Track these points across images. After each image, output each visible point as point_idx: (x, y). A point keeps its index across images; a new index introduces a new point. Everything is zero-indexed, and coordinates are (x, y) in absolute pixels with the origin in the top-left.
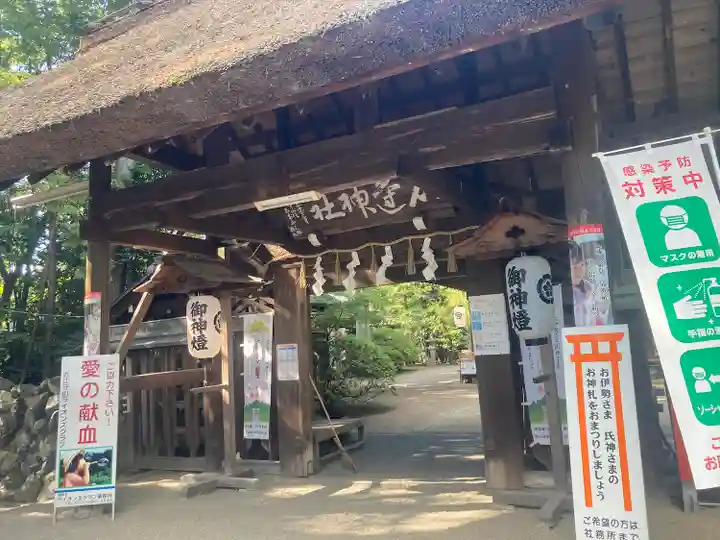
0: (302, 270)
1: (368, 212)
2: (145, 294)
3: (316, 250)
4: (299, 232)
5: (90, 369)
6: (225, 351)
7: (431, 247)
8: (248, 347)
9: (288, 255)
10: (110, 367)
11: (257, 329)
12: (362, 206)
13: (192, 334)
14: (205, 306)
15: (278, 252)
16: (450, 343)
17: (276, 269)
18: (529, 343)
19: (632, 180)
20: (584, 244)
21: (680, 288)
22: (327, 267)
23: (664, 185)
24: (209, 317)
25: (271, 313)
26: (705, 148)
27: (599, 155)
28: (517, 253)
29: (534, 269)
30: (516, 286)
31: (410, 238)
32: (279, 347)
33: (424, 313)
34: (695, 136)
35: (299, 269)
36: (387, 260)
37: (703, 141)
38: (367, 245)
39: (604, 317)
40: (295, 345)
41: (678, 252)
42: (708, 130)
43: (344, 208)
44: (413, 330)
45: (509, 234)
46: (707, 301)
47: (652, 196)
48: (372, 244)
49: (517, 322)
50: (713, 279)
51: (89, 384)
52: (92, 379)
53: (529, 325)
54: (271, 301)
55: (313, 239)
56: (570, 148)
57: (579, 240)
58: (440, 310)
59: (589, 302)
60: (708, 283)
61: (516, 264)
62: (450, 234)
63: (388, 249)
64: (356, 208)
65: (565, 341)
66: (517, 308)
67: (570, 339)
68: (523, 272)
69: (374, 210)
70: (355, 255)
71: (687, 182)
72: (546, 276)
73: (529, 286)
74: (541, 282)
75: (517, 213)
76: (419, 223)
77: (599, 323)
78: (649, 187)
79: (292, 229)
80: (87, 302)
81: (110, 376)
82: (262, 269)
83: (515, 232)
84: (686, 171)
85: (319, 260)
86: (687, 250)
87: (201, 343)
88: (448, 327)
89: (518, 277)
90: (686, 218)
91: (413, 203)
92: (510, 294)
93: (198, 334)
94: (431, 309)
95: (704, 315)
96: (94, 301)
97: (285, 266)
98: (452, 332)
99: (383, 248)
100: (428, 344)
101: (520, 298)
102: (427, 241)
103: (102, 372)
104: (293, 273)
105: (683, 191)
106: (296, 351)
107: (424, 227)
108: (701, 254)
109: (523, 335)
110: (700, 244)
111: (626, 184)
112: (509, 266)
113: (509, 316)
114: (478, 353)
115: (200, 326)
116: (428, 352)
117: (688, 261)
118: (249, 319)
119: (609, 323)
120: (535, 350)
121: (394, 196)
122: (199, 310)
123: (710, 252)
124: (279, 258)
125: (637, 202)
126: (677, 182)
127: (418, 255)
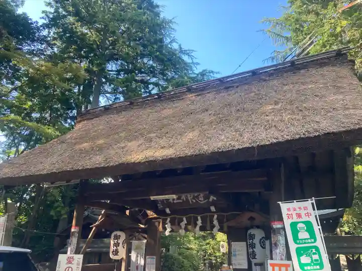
0: (161, 223)
1: (192, 202)
2: (94, 228)
3: (168, 215)
4: (161, 207)
5: (70, 261)
6: (125, 257)
7: (217, 219)
8: (133, 256)
9: (155, 216)
10: (78, 260)
11: (138, 248)
12: (189, 198)
13: (112, 248)
14: (120, 236)
15: (151, 214)
16: (216, 260)
17: (149, 222)
18: (256, 264)
19: (290, 213)
20: (277, 228)
21: (302, 252)
22: (172, 223)
23: (299, 216)
24: (120, 241)
25: (145, 241)
26: (313, 204)
27: (280, 203)
28: (252, 227)
29: (258, 234)
30: (251, 241)
31: (208, 214)
32: (147, 257)
33: (204, 243)
34: (309, 200)
35: (159, 223)
36: (199, 223)
37: (312, 201)
38: (190, 215)
39: (284, 258)
40: (155, 257)
41: (302, 240)
42: (313, 198)
43: (182, 198)
44: (198, 251)
45: (249, 219)
46: (311, 258)
47: (295, 219)
48: (192, 215)
49: (251, 256)
50: (314, 250)
51: (69, 267)
52: (70, 265)
53: (256, 257)
54: (146, 236)
55: (168, 211)
56: (272, 192)
57: (274, 226)
58: (212, 242)
59: (278, 251)
60: (312, 251)
61: (252, 231)
62: (225, 214)
63: (199, 218)
64: (187, 199)
65: (269, 265)
66: (251, 250)
67: (271, 265)
68: (254, 235)
69: (194, 201)
70: (185, 219)
71: (306, 216)
72: (263, 238)
73: (256, 241)
74: (261, 240)
75: (252, 211)
76: (213, 209)
77: (282, 259)
78: (294, 216)
79: (159, 205)
80: (73, 230)
81: (78, 264)
82: (143, 221)
83: (252, 219)
84: (306, 212)
85: (169, 219)
86: (305, 239)
87: (116, 252)
88: (216, 252)
89: (252, 237)
90: (305, 228)
91: (211, 200)
92: (249, 244)
93: (115, 248)
94: (208, 241)
95: (310, 262)
96: (76, 230)
97: (153, 220)
98: (218, 254)
99: (197, 217)
100: (204, 260)
101: (253, 246)
102: (216, 216)
103: (75, 262)
104: (157, 224)
105: (305, 219)
106: (155, 260)
107: (215, 210)
108: (309, 241)
109: (254, 261)
110: (309, 237)
111: (288, 214)
112: (249, 232)
113: (248, 253)
114: (234, 267)
115: (117, 245)
116: (205, 264)
117: (305, 243)
118: (135, 243)
119: (285, 260)
120: (258, 268)
121: (203, 197)
122: (117, 237)
123: (313, 240)
124: (151, 217)
125: (290, 221)
126: (303, 215)
127: (212, 222)
